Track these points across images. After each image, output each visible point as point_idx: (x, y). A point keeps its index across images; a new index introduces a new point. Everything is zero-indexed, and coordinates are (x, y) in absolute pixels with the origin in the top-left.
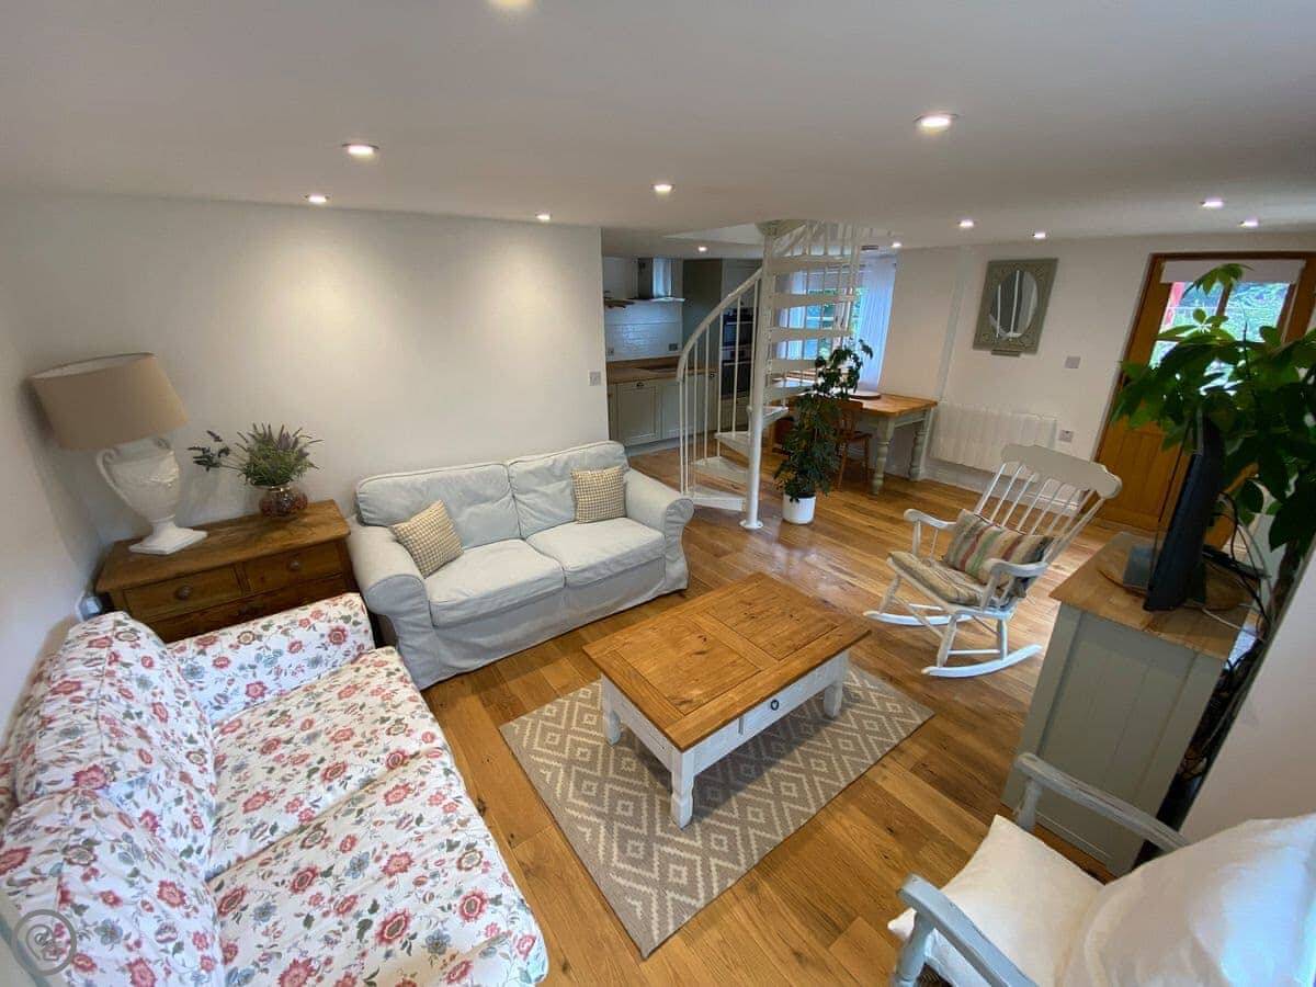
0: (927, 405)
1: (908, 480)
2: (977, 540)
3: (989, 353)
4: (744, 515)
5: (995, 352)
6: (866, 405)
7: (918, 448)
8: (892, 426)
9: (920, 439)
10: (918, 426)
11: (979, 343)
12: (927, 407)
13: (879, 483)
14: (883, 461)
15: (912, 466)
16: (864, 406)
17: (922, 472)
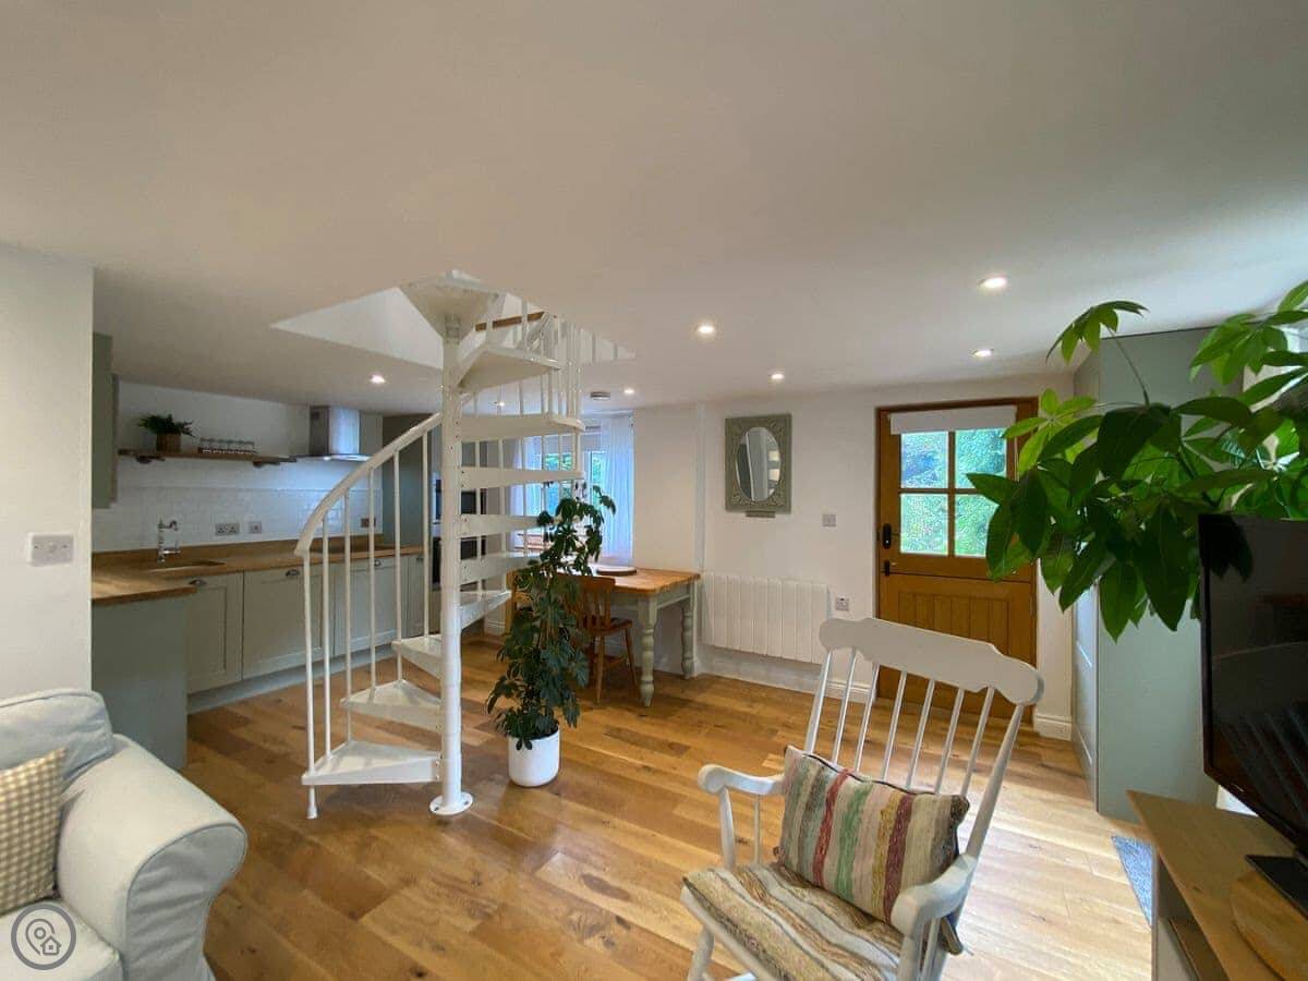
0: (690, 579)
1: (682, 677)
2: (829, 810)
3: (743, 515)
4: (435, 789)
5: (750, 514)
6: (620, 582)
7: (688, 634)
8: (654, 608)
9: (688, 621)
10: (684, 605)
11: (731, 506)
12: (689, 582)
13: (648, 688)
14: (650, 656)
15: (684, 659)
16: (617, 584)
17: (698, 665)
